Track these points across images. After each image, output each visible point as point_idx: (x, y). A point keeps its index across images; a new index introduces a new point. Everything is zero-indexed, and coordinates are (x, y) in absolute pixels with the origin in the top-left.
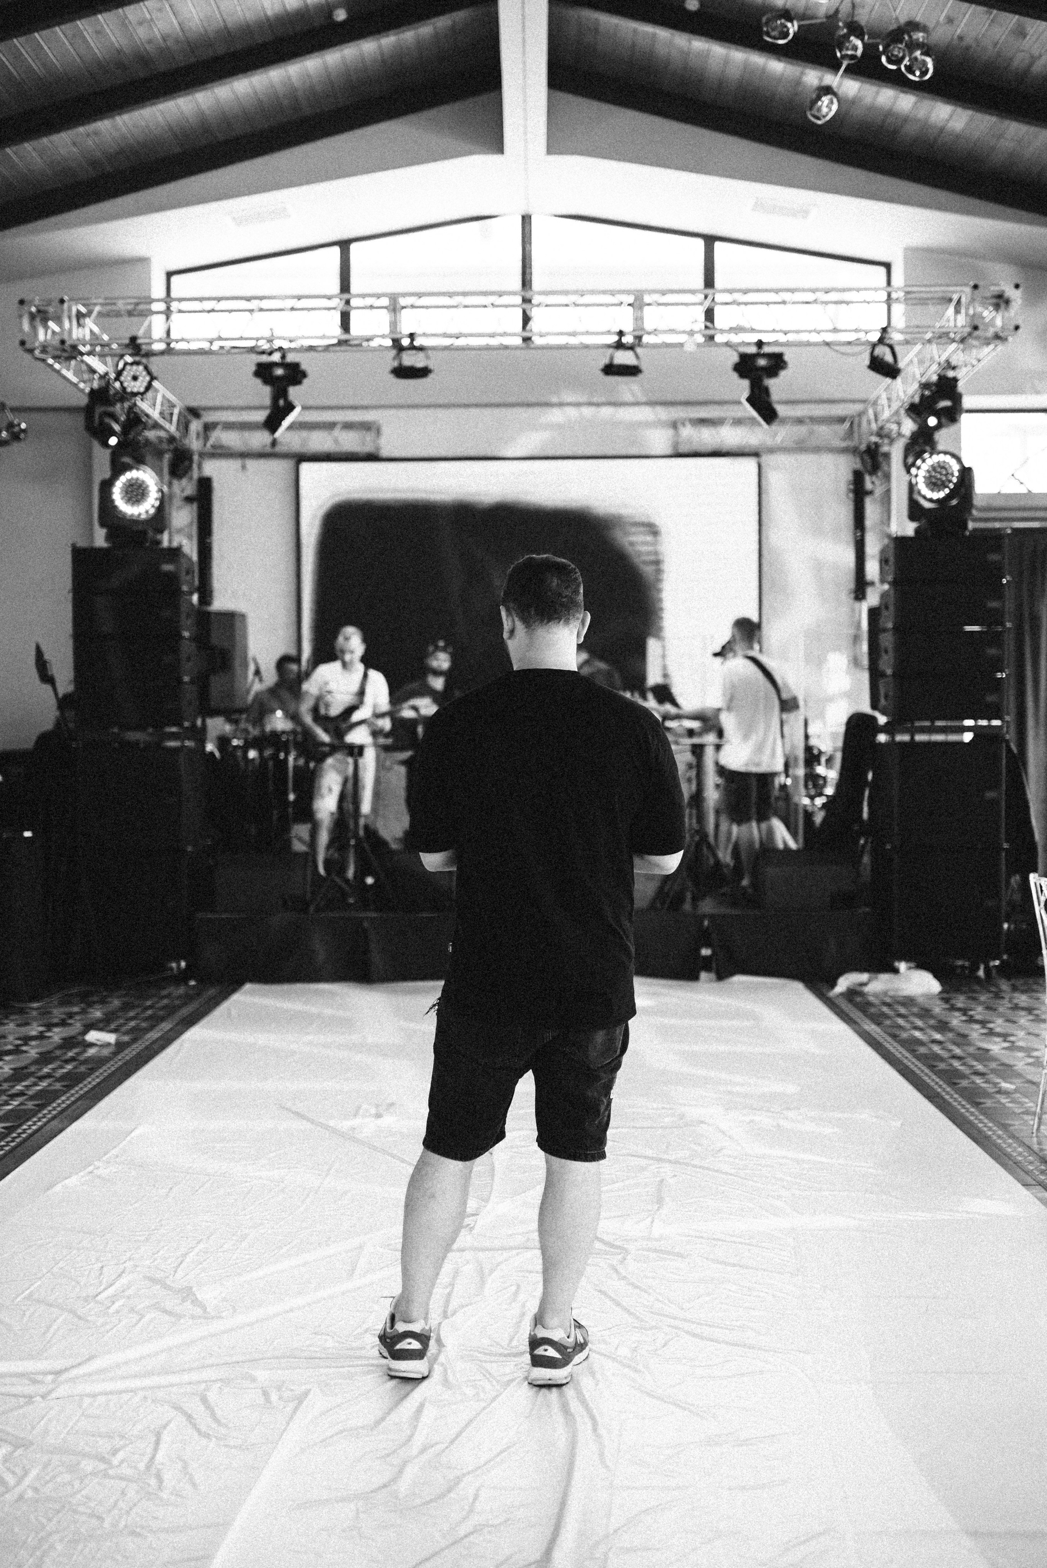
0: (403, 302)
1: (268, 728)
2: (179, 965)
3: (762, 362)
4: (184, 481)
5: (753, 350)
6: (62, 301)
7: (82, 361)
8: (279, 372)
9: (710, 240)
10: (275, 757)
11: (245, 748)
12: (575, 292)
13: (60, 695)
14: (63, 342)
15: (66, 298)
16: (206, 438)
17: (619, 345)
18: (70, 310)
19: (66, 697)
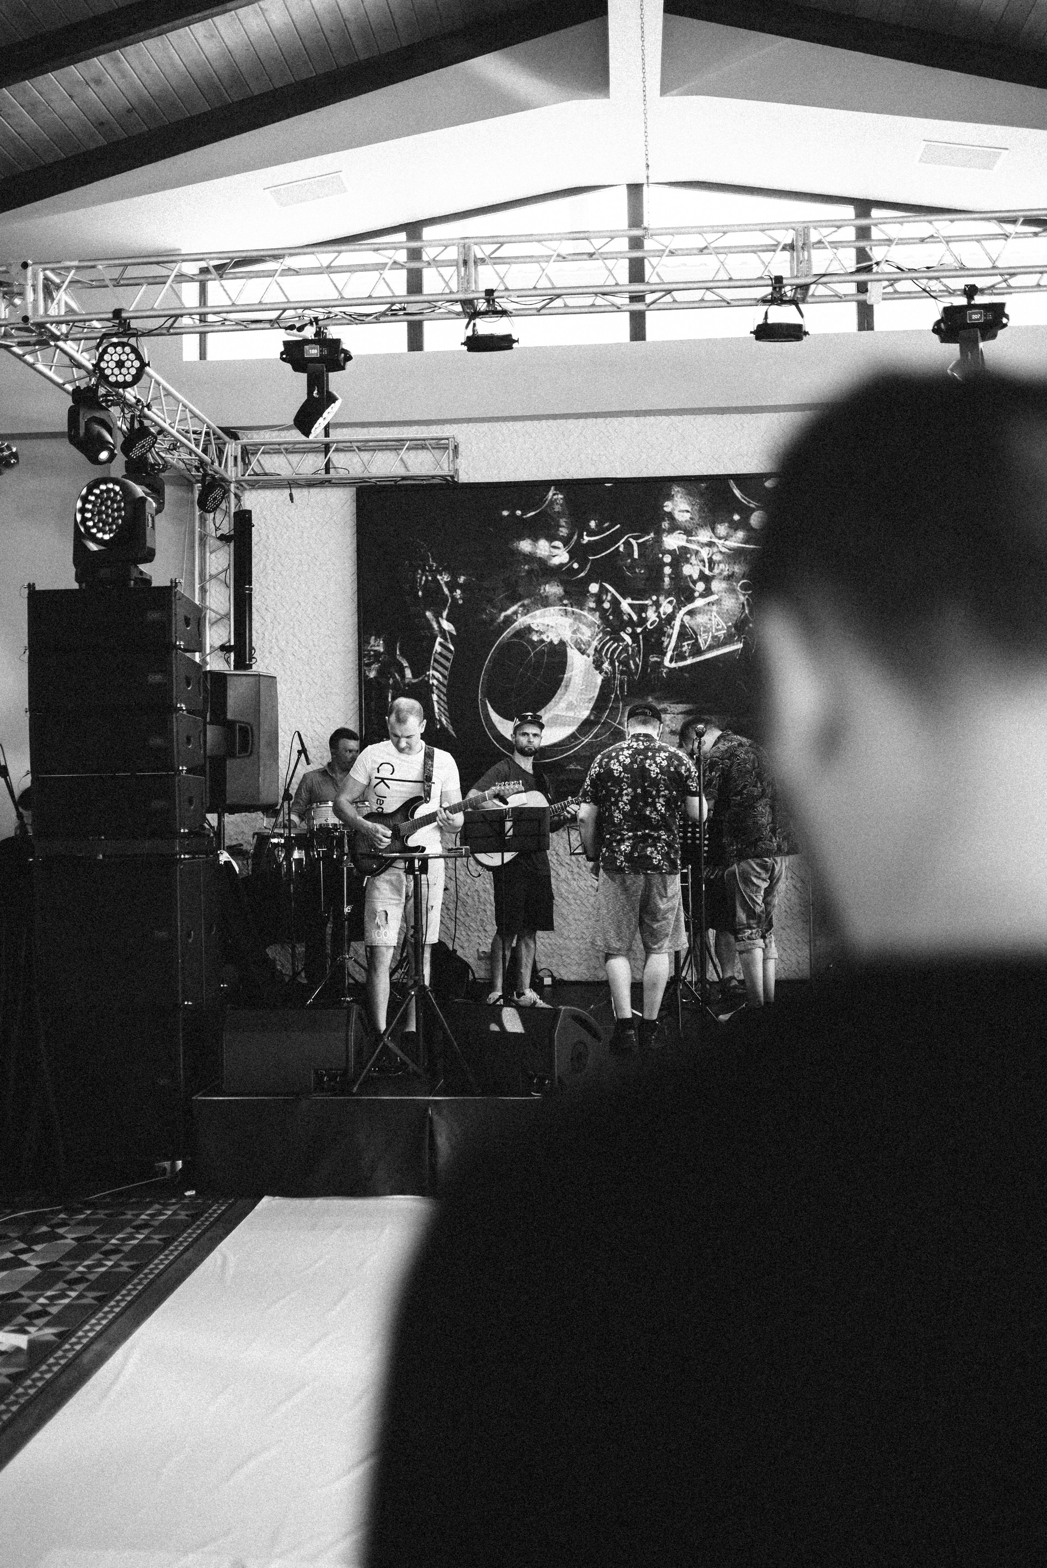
0: (478, 252)
1: (317, 822)
2: (173, 1165)
3: (976, 317)
4: (219, 515)
5: (962, 301)
6: (25, 265)
7: (57, 347)
8: (313, 352)
9: (864, 206)
10: (327, 856)
11: (288, 848)
12: (714, 229)
13: (17, 793)
14: (26, 319)
15: (30, 262)
16: (246, 465)
17: (776, 299)
18: (35, 276)
19: (26, 793)
